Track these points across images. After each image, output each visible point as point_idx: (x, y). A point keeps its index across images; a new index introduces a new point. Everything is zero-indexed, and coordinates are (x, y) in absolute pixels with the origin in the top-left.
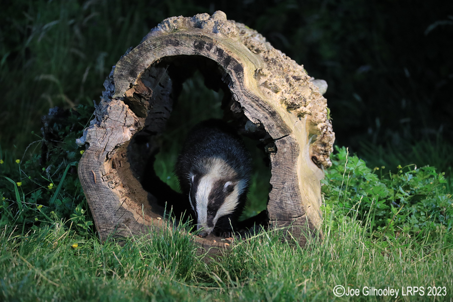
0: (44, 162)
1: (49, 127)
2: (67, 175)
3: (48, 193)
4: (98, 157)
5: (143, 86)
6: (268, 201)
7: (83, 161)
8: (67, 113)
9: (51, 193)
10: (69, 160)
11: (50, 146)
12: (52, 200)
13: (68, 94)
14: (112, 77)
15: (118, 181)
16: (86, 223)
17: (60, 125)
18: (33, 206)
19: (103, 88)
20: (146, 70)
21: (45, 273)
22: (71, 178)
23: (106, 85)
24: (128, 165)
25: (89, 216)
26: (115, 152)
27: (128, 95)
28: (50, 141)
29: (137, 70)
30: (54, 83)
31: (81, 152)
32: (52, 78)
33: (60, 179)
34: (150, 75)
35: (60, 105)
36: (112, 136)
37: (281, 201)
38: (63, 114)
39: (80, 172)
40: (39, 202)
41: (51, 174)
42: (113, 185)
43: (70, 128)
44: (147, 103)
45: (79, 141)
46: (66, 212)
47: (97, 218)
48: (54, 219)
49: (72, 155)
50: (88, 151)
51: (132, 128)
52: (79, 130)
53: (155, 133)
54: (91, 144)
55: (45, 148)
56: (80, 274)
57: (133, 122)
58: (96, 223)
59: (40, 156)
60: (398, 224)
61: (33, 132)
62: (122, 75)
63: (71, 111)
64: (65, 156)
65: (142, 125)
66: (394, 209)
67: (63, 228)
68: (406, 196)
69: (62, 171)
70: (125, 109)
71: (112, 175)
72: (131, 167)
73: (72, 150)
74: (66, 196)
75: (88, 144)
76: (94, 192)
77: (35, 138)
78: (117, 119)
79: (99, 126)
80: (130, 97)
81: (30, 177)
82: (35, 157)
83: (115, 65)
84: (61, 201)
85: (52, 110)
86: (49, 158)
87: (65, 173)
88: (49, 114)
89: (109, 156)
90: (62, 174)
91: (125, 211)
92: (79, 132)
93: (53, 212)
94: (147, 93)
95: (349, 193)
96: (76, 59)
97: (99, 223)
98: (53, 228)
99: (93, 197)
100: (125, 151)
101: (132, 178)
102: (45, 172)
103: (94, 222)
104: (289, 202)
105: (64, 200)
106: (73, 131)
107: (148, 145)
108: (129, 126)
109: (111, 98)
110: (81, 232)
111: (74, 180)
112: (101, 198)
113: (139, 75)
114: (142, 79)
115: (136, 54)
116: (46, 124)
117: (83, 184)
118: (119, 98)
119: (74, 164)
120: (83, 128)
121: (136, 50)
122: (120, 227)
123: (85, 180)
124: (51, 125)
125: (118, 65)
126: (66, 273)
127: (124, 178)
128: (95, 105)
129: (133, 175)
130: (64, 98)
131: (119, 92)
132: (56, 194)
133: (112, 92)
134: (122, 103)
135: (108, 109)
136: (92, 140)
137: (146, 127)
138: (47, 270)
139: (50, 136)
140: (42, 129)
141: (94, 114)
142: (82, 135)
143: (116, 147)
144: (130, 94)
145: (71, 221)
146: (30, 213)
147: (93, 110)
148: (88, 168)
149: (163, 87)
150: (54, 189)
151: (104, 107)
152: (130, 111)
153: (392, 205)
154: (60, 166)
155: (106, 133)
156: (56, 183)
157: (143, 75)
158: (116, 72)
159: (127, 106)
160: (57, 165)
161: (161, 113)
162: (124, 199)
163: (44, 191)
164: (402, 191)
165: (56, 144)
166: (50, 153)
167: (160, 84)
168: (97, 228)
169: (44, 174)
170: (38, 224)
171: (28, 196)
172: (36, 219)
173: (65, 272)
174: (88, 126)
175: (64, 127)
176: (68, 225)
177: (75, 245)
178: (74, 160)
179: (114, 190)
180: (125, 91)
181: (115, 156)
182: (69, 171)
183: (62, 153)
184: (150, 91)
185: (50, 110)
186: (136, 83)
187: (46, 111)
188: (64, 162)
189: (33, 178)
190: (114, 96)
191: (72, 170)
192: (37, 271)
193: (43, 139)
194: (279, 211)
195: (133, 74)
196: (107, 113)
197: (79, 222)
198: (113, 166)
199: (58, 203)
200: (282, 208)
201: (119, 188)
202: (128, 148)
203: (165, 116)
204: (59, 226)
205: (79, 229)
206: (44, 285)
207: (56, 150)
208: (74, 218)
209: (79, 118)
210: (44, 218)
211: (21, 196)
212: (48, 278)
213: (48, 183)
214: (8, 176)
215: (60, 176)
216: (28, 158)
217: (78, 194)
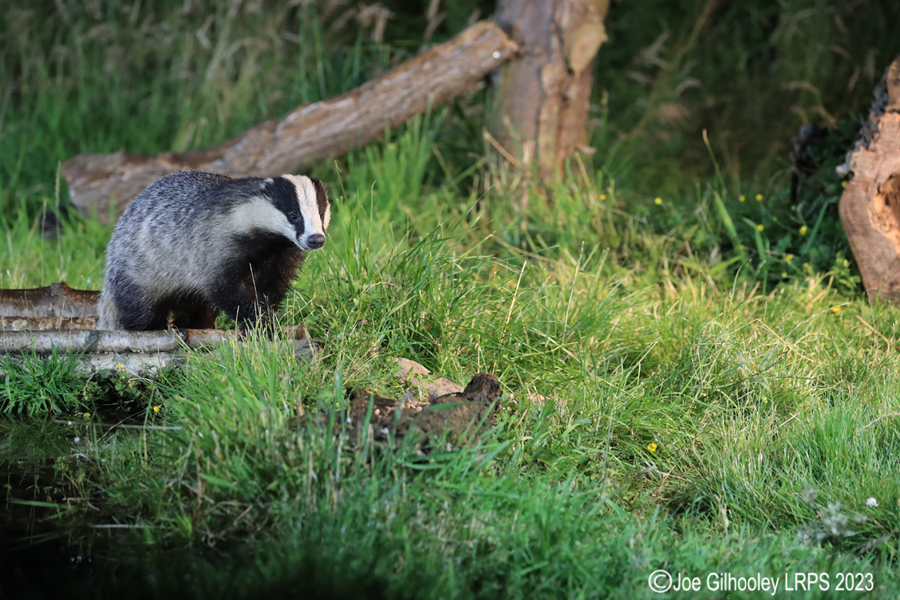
0: (794, 198)
1: (800, 151)
2: (826, 216)
3: (800, 239)
4: (867, 191)
7: (846, 197)
8: (824, 133)
9: (804, 239)
10: (827, 196)
11: (802, 177)
12: (805, 249)
14: (885, 82)
15: (893, 223)
16: (852, 279)
17: (816, 149)
18: (780, 257)
19: (873, 97)
21: (795, 345)
22: (830, 219)
23: (877, 93)
25: (854, 269)
26: (889, 184)
28: (802, 170)
30: (809, 94)
31: (844, 184)
32: (806, 85)
33: (815, 221)
35: (816, 120)
36: (885, 162)
38: (819, 134)
39: (842, 210)
40: (788, 251)
41: (803, 215)
42: (887, 228)
43: (829, 152)
45: (841, 170)
46: (824, 264)
47: (866, 272)
48: (808, 274)
49: (831, 188)
50: (852, 183)
52: (840, 154)
54: (857, 174)
55: (795, 179)
56: (843, 348)
58: (865, 279)
59: (788, 191)
61: (779, 158)
62: (898, 80)
63: (830, 130)
64: (822, 190)
67: (820, 287)
69: (817, 210)
71: (885, 215)
73: (831, 181)
74: (824, 243)
75: (853, 173)
76: (861, 238)
77: (782, 167)
78: (891, 140)
79: (867, 149)
81: (775, 219)
82: (783, 192)
83: (889, 66)
84: (818, 249)
85: (805, 129)
86: (802, 192)
87: (822, 212)
88: (801, 134)
89: (881, 189)
90: (818, 213)
92: (841, 157)
93: (806, 265)
96: (837, 59)
97: (868, 279)
98: (806, 285)
99: (860, 244)
102: (795, 211)
103: (861, 278)
105: (823, 249)
106: (833, 155)
109: (883, 111)
110: (845, 292)
112: (871, 246)
116: (797, 148)
117: (846, 227)
118: (895, 110)
119: (833, 200)
120: (844, 152)
122: (896, 283)
123: (849, 222)
124: (803, 148)
125: (893, 66)
126: (825, 346)
128: (862, 121)
130: (822, 111)
131: (894, 103)
132: (810, 240)
133: (885, 103)
135: (880, 125)
136: (859, 169)
138: (798, 341)
139: (805, 164)
140: (791, 154)
141: (861, 132)
142: (844, 162)
143: (891, 177)
145: (829, 277)
146: (776, 267)
147: (859, 127)
148: (853, 205)
150: (808, 234)
151: (875, 122)
154: (815, 204)
155: (877, 158)
156: (810, 226)
158: (890, 74)
160: (810, 201)
163: (795, 237)
165: (809, 174)
166: (803, 185)
168: (866, 286)
169: (794, 214)
170: (786, 281)
171: (773, 244)
172: (784, 275)
173: (823, 345)
174: (852, 149)
175: (820, 151)
176: (826, 281)
177: (835, 309)
178: (833, 195)
179: (888, 235)
181: (889, 189)
182: (828, 209)
183: (818, 186)
185: (802, 129)
187: (797, 131)
188: (821, 198)
189: (779, 219)
190: (888, 108)
191: (831, 208)
192: (787, 344)
193: (793, 169)
196: (877, 131)
197: (843, 277)
198: (887, 203)
199: (814, 253)
201: (895, 232)
204: (814, 282)
205: (842, 288)
206: (795, 361)
207: (810, 181)
208: (834, 272)
209: (841, 139)
210: (793, 273)
211: (764, 244)
212: (800, 352)
213: (798, 226)
214: (748, 217)
215: (815, 216)
216: (772, 193)
217: (839, 240)
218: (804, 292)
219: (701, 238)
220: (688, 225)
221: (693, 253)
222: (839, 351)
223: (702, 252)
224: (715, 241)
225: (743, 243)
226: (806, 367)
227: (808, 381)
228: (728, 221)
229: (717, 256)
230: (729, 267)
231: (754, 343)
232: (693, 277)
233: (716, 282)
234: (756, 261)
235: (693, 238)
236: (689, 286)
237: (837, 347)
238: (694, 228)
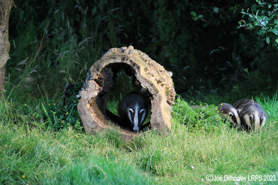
0: (64, 104)
1: (66, 91)
2: (73, 109)
3: (66, 116)
4: (85, 102)
5: (102, 75)
6: (150, 118)
7: (79, 104)
8: (73, 86)
9: (67, 116)
10: (74, 104)
11: (67, 98)
12: (67, 119)
13: (73, 78)
14: (90, 71)
15: (93, 111)
16: (81, 127)
17: (70, 90)
18: (60, 121)
19: (86, 75)
20: (103, 68)
21: (65, 146)
22: (75, 110)
23: (88, 74)
24: (96, 105)
25: (81, 124)
26: (91, 100)
27: (96, 78)
28: (66, 96)
29: (99, 69)
31: (79, 100)
33: (70, 111)
34: (104, 70)
35: (70, 83)
36: (90, 94)
37: (155, 119)
38: (71, 86)
39: (78, 108)
40: (63, 120)
41: (67, 109)
42: (91, 113)
43: (74, 91)
44: (103, 81)
45: (78, 96)
46: (73, 123)
47: (85, 125)
48: (68, 126)
49: (75, 101)
50: (81, 100)
51: (98, 91)
52: (77, 92)
53: (106, 93)
54: (82, 97)
55: (65, 99)
56: (79, 147)
57: (98, 89)
58: (85, 127)
59: (63, 102)
60: (200, 126)
61: (60, 93)
62: (94, 71)
63: (74, 84)
64: (72, 102)
65: (102, 90)
66: (198, 121)
67: (72, 130)
68: (203, 116)
69: (71, 108)
70: (95, 84)
71: (90, 109)
72: (97, 106)
73: (75, 99)
74: (73, 117)
75: (81, 97)
76: (84, 116)
77: (61, 95)
78: (92, 87)
79: (85, 90)
80: (97, 79)
81: (59, 110)
82: (61, 102)
83: (91, 67)
86: (66, 102)
88: (66, 86)
89: (89, 102)
90: (71, 109)
91: (96, 122)
93: (68, 123)
94: (103, 77)
95: (181, 115)
96: (76, 65)
97: (86, 127)
98: (68, 129)
99: (83, 117)
100: (95, 100)
101: (98, 110)
102: (65, 108)
103: (84, 127)
104: (158, 119)
105: (73, 119)
106: (75, 92)
107: (104, 97)
108: (96, 90)
109: (89, 79)
110: (79, 131)
111: (76, 111)
112: (86, 118)
113: (100, 71)
114: (101, 72)
115: (99, 62)
116: (65, 90)
117: (79, 112)
118: (93, 79)
119: (76, 105)
120: (79, 91)
121: (99, 61)
122: (94, 129)
123: (80, 111)
124: (67, 90)
125: (92, 67)
127: (95, 110)
128: (84, 82)
129: (99, 109)
130: (71, 79)
131: (92, 77)
132: (69, 116)
133: (90, 77)
134: (94, 81)
135: (89, 84)
136: (83, 96)
137: (103, 90)
139: (67, 95)
140: (63, 92)
141: (83, 86)
142: (79, 94)
143: (92, 98)
144: (97, 78)
146: (59, 124)
147: (83, 84)
148: (81, 106)
149: (109, 75)
150: (68, 115)
151: (87, 83)
152: (97, 84)
153: (198, 119)
154: (70, 106)
155: (88, 93)
156: (69, 112)
157: (102, 70)
158: (91, 69)
159: (96, 82)
160: (69, 105)
161: (109, 85)
162: (95, 118)
163: (65, 115)
164: (202, 114)
165: (69, 97)
166: (67, 101)
167: (108, 74)
168: (85, 129)
170: (62, 128)
171: (59, 117)
172: (62, 126)
173: (73, 146)
174: (81, 90)
175: (72, 91)
176: (74, 128)
177: (76, 136)
178: (76, 103)
179: (91, 115)
180: (95, 77)
181: (91, 102)
182: (74, 107)
183: (71, 101)
184: (104, 77)
185: (67, 84)
186: (99, 74)
188: (72, 104)
189: (60, 110)
190: (91, 79)
191: (75, 107)
192: (63, 146)
193: (64, 96)
194: (155, 122)
195: (98, 70)
196: (88, 85)
197: (78, 127)
198: (91, 106)
199: (70, 120)
200: (156, 121)
201: (93, 114)
202: (96, 98)
203: (110, 86)
204: (70, 128)
205: (78, 130)
206: (65, 151)
207: (69, 99)
208: (76, 126)
209: (77, 87)
210: (65, 126)
211: (56, 117)
212: (67, 148)
213: (66, 112)
214: (51, 110)
215: (70, 109)
216: (58, 103)
217: (77, 116)
218: (67, 131)
219: (38, 116)
220: (34, 112)
221: (35, 120)
222: (78, 148)
223: (38, 120)
224: (42, 116)
225: (49, 117)
226: (68, 153)
227: (69, 157)
228: (45, 111)
229: (42, 121)
230: (46, 124)
231: (54, 146)
232: (35, 127)
233: (42, 129)
234: (53, 123)
235: (35, 116)
236: (34, 130)
237: (77, 147)
238: (36, 113)
